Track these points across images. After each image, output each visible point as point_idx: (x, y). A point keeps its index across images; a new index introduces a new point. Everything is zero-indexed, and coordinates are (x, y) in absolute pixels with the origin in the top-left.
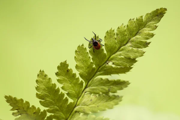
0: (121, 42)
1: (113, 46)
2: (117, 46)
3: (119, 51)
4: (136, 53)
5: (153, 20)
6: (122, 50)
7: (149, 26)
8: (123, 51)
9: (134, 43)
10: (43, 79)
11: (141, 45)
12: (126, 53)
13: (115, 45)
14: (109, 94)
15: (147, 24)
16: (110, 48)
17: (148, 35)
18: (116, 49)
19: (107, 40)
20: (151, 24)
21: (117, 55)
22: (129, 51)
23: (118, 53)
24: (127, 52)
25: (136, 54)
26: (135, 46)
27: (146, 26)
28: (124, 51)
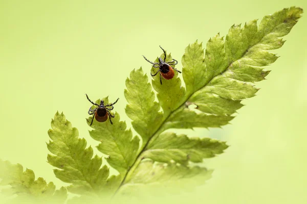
0: (213, 67)
1: (198, 74)
2: (207, 75)
3: (210, 85)
4: (241, 89)
5: (277, 29)
6: (216, 83)
7: (269, 40)
8: (217, 86)
9: (239, 71)
10: (62, 129)
11: (251, 74)
12: (223, 89)
13: (202, 72)
14: (188, 164)
15: (266, 37)
16: (193, 77)
17: (265, 58)
18: (205, 81)
19: (188, 63)
20: (272, 36)
21: (206, 92)
22: (228, 86)
23: (208, 88)
24: (225, 87)
25: (241, 91)
26: (239, 76)
27: (263, 39)
28: (219, 85)
